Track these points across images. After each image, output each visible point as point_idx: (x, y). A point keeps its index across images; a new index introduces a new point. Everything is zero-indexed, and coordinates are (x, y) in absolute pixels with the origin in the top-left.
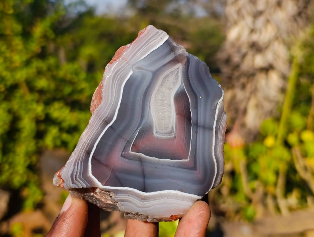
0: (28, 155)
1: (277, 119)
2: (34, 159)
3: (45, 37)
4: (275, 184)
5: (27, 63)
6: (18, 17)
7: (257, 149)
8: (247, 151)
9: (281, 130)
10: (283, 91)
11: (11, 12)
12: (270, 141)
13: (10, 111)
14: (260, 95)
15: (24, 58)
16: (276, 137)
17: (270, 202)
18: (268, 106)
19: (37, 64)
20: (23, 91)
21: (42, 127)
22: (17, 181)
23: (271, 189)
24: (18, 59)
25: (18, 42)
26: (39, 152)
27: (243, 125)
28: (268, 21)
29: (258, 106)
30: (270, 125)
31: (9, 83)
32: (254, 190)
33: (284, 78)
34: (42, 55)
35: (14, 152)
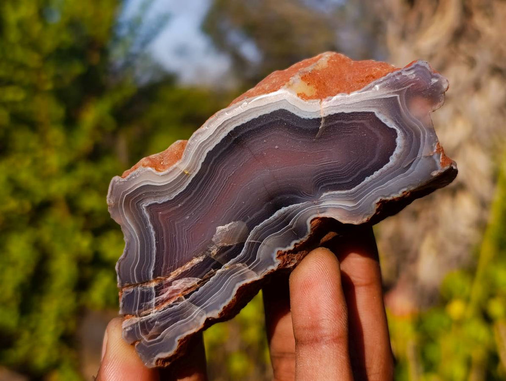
0: (61, 317)
1: (470, 271)
2: (72, 325)
3: (99, 127)
5: (70, 168)
6: (60, 95)
7: (435, 320)
8: (419, 324)
9: (477, 291)
10: (481, 225)
11: (49, 86)
12: (456, 309)
13: (37, 245)
14: (441, 234)
15: (66, 159)
16: (467, 300)
18: (453, 250)
19: (85, 171)
20: (58, 215)
21: (89, 271)
22: (41, 358)
24: (54, 160)
25: (56, 134)
26: (81, 312)
27: (414, 279)
28: (457, 113)
29: (440, 250)
30: (457, 281)
31: (38, 200)
33: (484, 204)
34: (95, 155)
35: (39, 311)
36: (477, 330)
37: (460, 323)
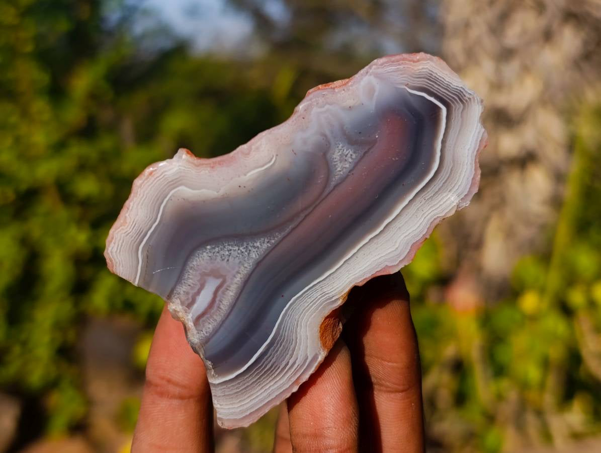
0: (58, 326)
1: (545, 256)
2: (71, 335)
3: (94, 96)
4: (542, 386)
5: (59, 147)
6: (43, 57)
7: (505, 316)
8: (486, 319)
9: (553, 279)
10: (556, 202)
11: (29, 48)
12: (530, 302)
13: (24, 242)
14: (509, 214)
16: (542, 291)
17: (531, 421)
18: (524, 233)
19: (78, 150)
20: (48, 203)
21: (89, 271)
22: (36, 376)
23: (533, 395)
24: (40, 138)
25: (40, 106)
26: (81, 320)
27: (478, 269)
28: (526, 69)
29: (509, 233)
30: (531, 270)
31: (24, 187)
32: (500, 397)
33: (559, 177)
34: (89, 130)
36: (555, 324)
37: (533, 318)
